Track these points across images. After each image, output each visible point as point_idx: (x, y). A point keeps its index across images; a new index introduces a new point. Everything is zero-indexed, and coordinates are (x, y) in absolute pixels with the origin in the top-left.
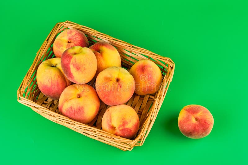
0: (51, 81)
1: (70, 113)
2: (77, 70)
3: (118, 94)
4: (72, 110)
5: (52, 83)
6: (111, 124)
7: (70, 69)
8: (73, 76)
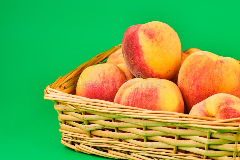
0: (104, 76)
1: (134, 99)
2: (150, 38)
3: (216, 71)
4: (137, 93)
5: (104, 77)
6: (204, 109)
7: (138, 38)
8: (142, 50)
